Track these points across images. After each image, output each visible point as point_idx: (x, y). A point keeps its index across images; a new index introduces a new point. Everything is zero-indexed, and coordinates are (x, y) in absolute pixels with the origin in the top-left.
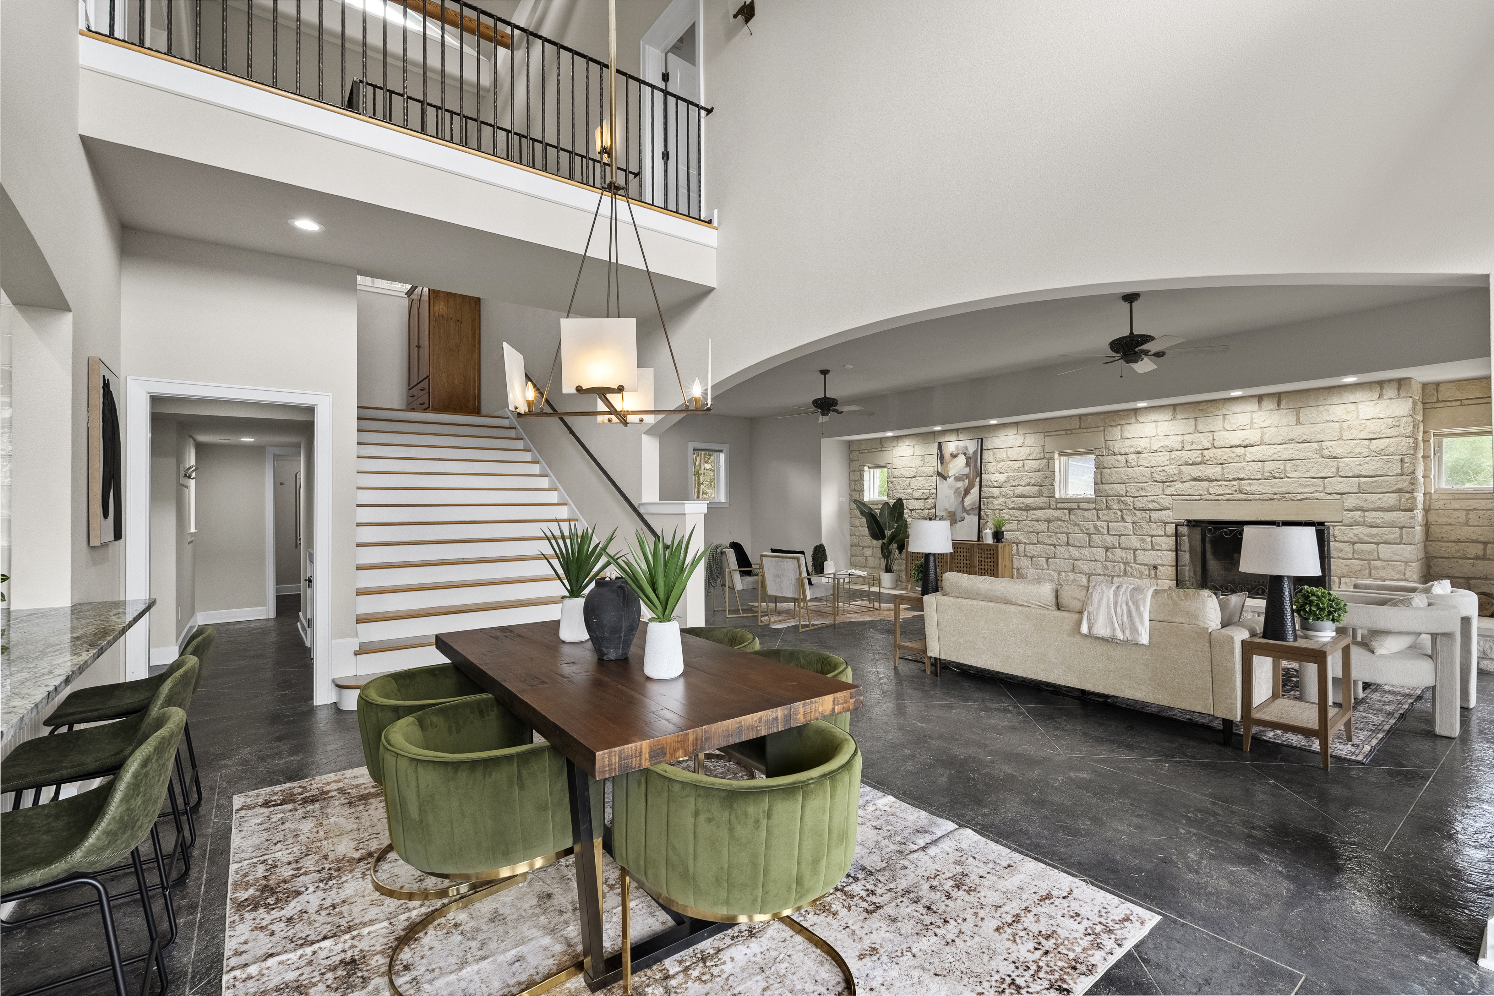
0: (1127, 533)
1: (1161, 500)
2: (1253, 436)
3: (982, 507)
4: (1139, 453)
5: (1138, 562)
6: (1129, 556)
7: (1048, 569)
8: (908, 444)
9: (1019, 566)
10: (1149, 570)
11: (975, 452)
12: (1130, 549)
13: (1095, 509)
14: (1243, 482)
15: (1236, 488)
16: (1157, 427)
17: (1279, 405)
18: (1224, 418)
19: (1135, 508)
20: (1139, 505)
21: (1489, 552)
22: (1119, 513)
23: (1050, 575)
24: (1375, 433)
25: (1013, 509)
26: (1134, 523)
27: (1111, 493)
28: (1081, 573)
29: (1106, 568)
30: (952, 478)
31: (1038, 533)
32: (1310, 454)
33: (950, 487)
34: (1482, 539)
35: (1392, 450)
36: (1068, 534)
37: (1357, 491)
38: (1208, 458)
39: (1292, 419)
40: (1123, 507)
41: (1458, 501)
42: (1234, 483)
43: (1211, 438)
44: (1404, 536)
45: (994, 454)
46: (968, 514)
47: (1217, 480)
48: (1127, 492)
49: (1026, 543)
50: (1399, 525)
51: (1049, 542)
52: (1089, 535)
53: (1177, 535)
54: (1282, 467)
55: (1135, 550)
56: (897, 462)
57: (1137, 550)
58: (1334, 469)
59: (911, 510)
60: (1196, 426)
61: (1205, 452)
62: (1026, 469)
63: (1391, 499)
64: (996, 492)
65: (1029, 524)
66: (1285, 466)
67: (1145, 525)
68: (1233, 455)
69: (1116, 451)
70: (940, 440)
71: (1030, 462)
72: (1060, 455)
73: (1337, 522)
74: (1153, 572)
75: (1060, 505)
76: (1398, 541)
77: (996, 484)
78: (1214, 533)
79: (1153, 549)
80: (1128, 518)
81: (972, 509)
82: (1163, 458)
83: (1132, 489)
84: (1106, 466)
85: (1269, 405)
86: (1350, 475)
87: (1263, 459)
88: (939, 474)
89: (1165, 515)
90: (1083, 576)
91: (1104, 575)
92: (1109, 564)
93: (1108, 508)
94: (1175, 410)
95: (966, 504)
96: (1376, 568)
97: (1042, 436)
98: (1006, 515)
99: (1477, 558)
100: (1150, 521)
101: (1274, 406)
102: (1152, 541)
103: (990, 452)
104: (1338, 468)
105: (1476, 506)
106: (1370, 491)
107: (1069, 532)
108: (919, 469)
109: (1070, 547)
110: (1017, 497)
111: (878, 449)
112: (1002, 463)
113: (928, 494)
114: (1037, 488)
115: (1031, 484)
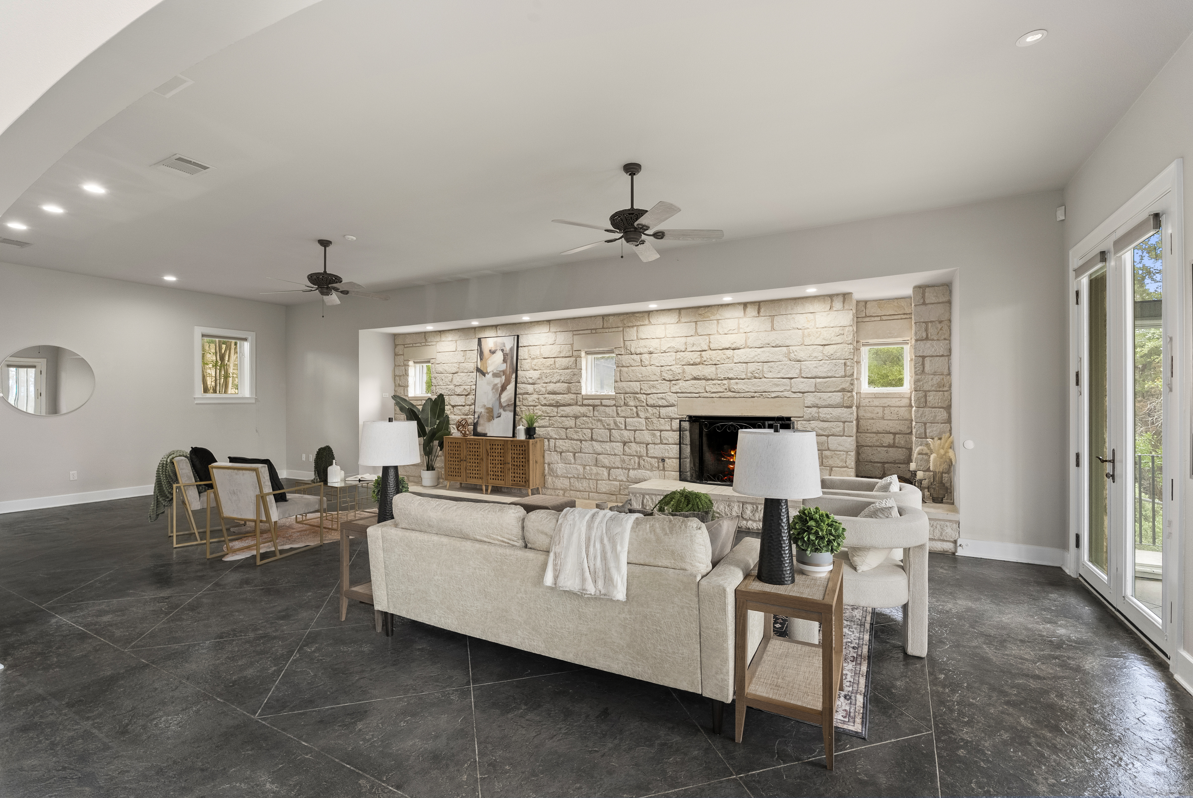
0: (641, 428)
1: (668, 397)
2: (739, 340)
3: (518, 403)
4: (651, 353)
5: (650, 455)
6: (642, 450)
7: (575, 464)
8: (450, 339)
9: (550, 461)
10: (658, 462)
11: (511, 349)
12: (643, 443)
13: (615, 405)
14: (732, 381)
15: (726, 386)
16: (666, 329)
17: (758, 313)
18: (718, 323)
19: (647, 405)
20: (651, 402)
21: (897, 441)
22: (635, 409)
23: (577, 469)
24: (827, 340)
25: (545, 405)
26: (646, 418)
27: (628, 390)
28: (603, 467)
29: (623, 461)
30: (491, 374)
31: (567, 429)
32: (781, 357)
33: (488, 384)
34: (893, 431)
35: (838, 354)
36: (592, 429)
37: (814, 390)
38: (705, 359)
39: (768, 325)
40: (638, 404)
41: (878, 399)
42: (725, 382)
43: (708, 341)
44: (846, 429)
45: (529, 351)
46: (504, 410)
47: (712, 380)
48: (641, 389)
49: (556, 439)
50: (843, 420)
51: (576, 437)
52: (610, 430)
53: (680, 430)
54: (760, 368)
55: (647, 444)
56: (440, 358)
57: (648, 444)
58: (798, 371)
59: (453, 406)
60: (696, 329)
61: (703, 353)
62: (557, 366)
63: (837, 398)
64: (530, 388)
65: (559, 419)
66: (763, 367)
67: (655, 420)
68: (724, 357)
69: (633, 351)
70: (480, 336)
71: (560, 359)
72: (587, 353)
73: (799, 417)
74: (661, 464)
75: (585, 402)
76: (842, 434)
77: (531, 381)
78: (709, 428)
79: (661, 443)
80: (642, 414)
82: (669, 359)
83: (646, 388)
84: (624, 364)
85: (752, 311)
86: (809, 376)
87: (746, 361)
88: (478, 370)
89: (672, 412)
90: (604, 469)
91: (622, 468)
92: (626, 458)
93: (626, 404)
94: (680, 313)
95: (502, 400)
96: (827, 457)
97: (571, 334)
98: (538, 412)
99: (889, 446)
100: (660, 417)
101: (755, 313)
102: (660, 436)
103: (526, 349)
104: (801, 370)
105: (889, 403)
106: (823, 390)
107: (593, 427)
108: (461, 364)
109: (594, 442)
110: (548, 394)
111: (422, 344)
112: (536, 360)
113: (469, 390)
114: (566, 385)
115: (561, 381)
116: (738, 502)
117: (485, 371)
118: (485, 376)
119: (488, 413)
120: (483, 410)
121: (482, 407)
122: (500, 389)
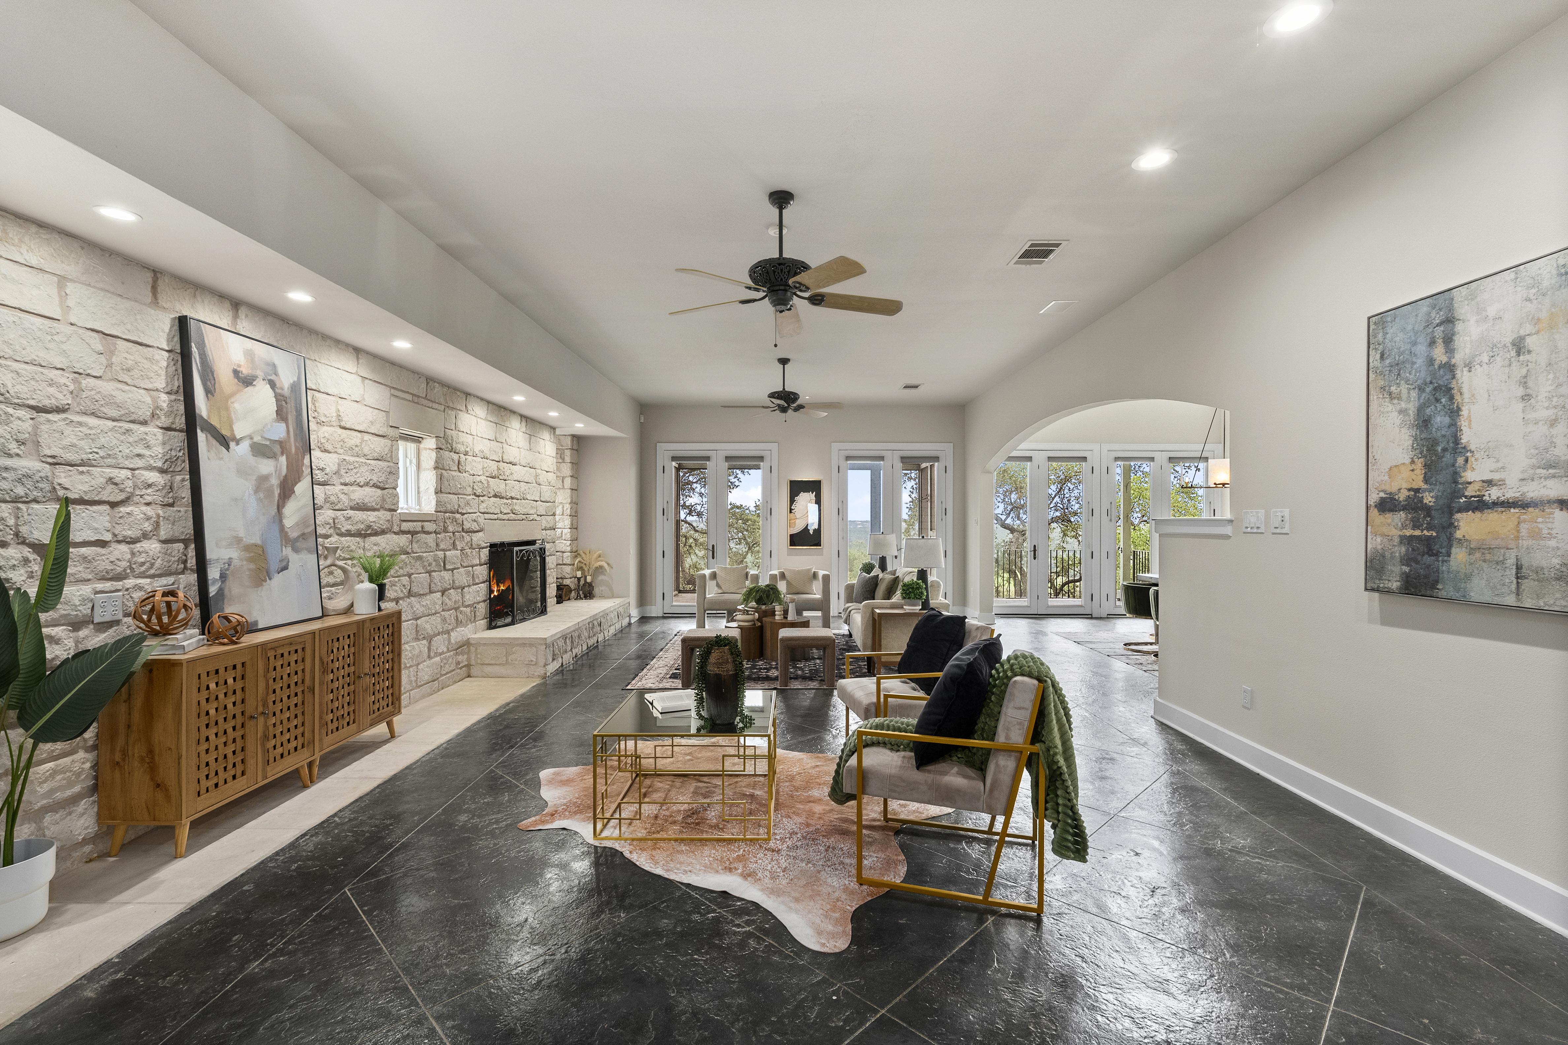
0: (458, 565)
1: (478, 519)
2: (517, 454)
4: (465, 454)
5: (465, 603)
6: (459, 597)
8: (31, 257)
10: (470, 612)
11: (295, 388)
12: (459, 587)
13: (434, 531)
14: (513, 501)
15: (511, 507)
16: (477, 423)
17: (526, 428)
18: (507, 431)
19: (462, 530)
20: (466, 525)
22: (451, 537)
24: (549, 467)
25: (349, 534)
26: (461, 550)
27: (447, 507)
28: (424, 638)
29: (443, 620)
30: (245, 446)
36: (410, 576)
37: (545, 513)
38: (500, 472)
39: (529, 445)
40: (455, 528)
42: (509, 502)
43: (502, 450)
46: (296, 550)
47: (503, 498)
48: (459, 506)
50: (553, 541)
52: (430, 573)
55: (463, 588)
60: (496, 433)
61: (499, 464)
67: (470, 552)
68: (510, 472)
69: (454, 446)
70: (181, 309)
71: (369, 437)
74: (472, 614)
75: (402, 526)
77: (320, 476)
79: (474, 583)
81: (303, 536)
83: (463, 504)
84: (444, 465)
85: (524, 426)
89: (478, 538)
90: (426, 642)
91: (442, 633)
92: (446, 614)
93: (445, 530)
94: (487, 408)
95: (288, 523)
97: (386, 392)
100: (472, 546)
102: (472, 573)
104: (540, 494)
106: (548, 514)
107: (412, 571)
108: (87, 382)
109: (412, 598)
110: (352, 508)
112: (325, 428)
113: (129, 483)
114: (379, 492)
115: (372, 483)
117: (225, 432)
118: (228, 448)
119: (251, 560)
120: (234, 554)
121: (230, 546)
122: (277, 492)
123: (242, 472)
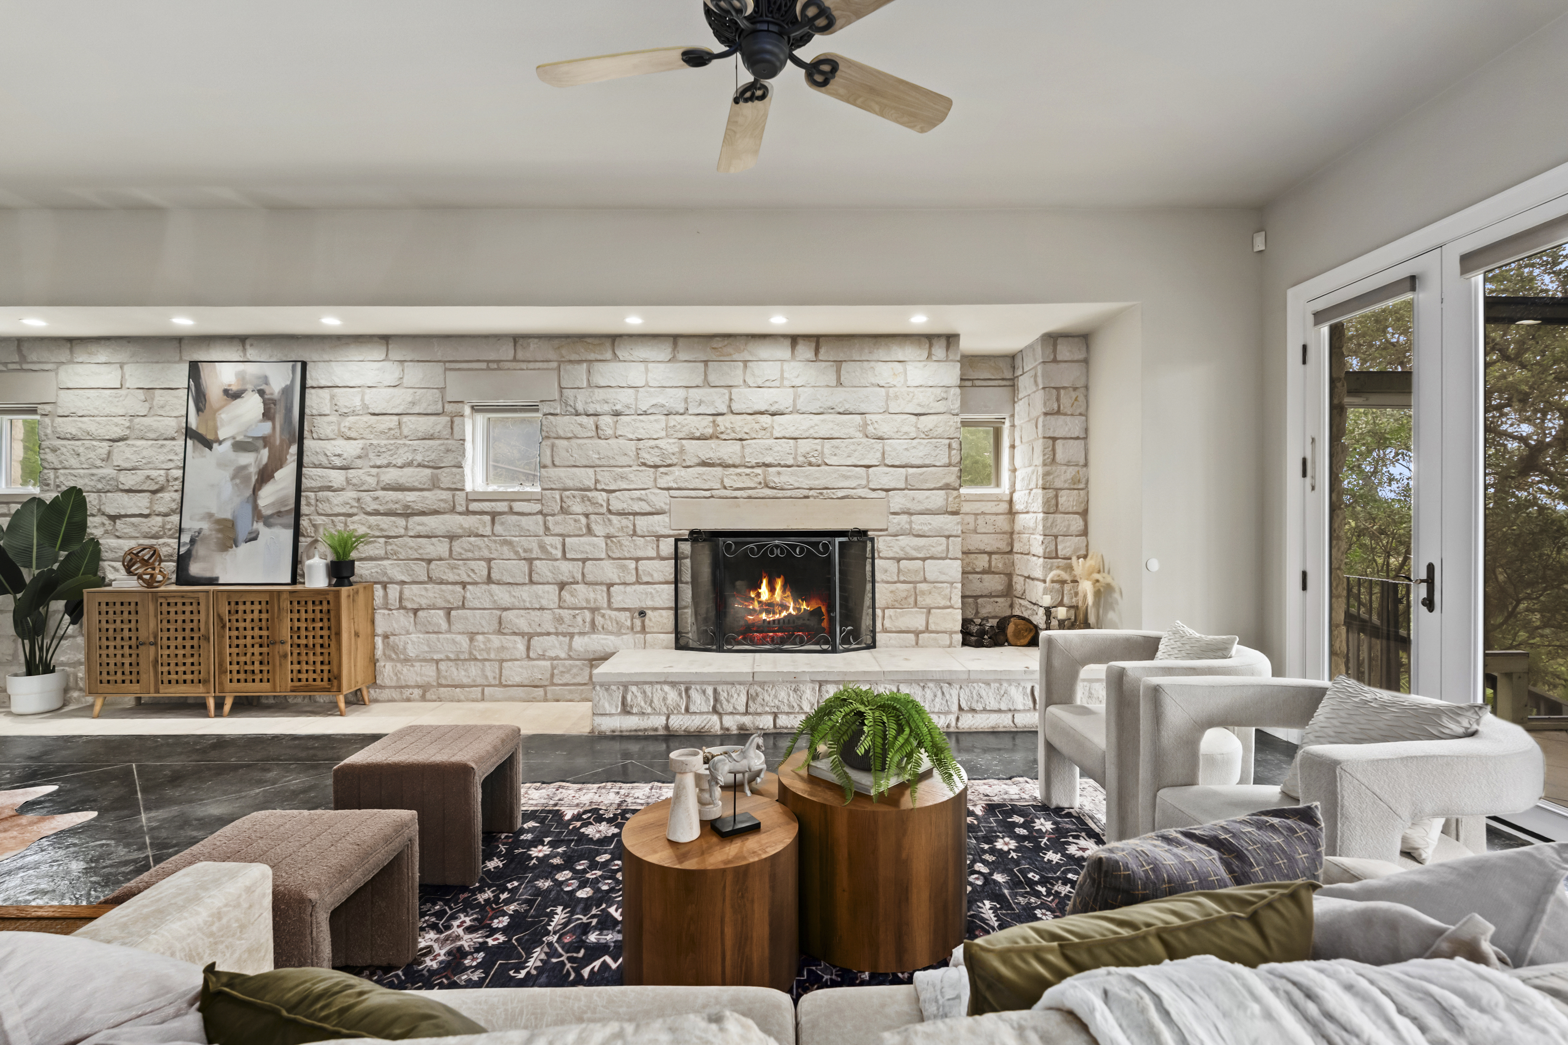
0: (597, 556)
1: (652, 497)
2: (782, 398)
3: (304, 509)
4: (617, 414)
5: (615, 606)
6: (598, 596)
7: (449, 631)
8: (102, 358)
9: (389, 630)
10: (632, 618)
11: (287, 391)
12: (601, 584)
13: (540, 512)
14: (770, 469)
15: (760, 478)
16: (647, 370)
17: (816, 354)
18: (745, 367)
19: (609, 511)
20: (616, 505)
21: (993, 564)
22: (583, 520)
23: (454, 642)
24: (923, 406)
25: (376, 513)
26: (608, 537)
27: (570, 483)
28: (515, 634)
29: (560, 620)
30: (227, 445)
31: (429, 561)
32: (852, 432)
33: (222, 464)
34: (988, 549)
35: (940, 430)
36: (489, 561)
37: (903, 486)
38: (722, 429)
39: (832, 379)
40: (591, 509)
41: (969, 503)
42: (758, 471)
43: (727, 397)
44: (951, 548)
45: (332, 397)
46: (268, 525)
47: (734, 466)
48: (597, 481)
49: (403, 583)
50: (947, 533)
51: (451, 577)
52: (530, 561)
53: (677, 557)
54: (819, 448)
55: (610, 586)
56: (68, 401)
57: (612, 585)
58: (879, 455)
59: (113, 518)
60: (706, 375)
61: (719, 418)
62: (406, 431)
63: (938, 499)
64: (337, 478)
65: (411, 542)
66: (823, 447)
67: (626, 541)
68: (757, 426)
69: (580, 407)
70: (196, 357)
71: (413, 418)
72: (475, 409)
73: (881, 530)
74: (638, 622)
75: (474, 506)
76: (944, 555)
77: (338, 462)
78: (735, 551)
79: (638, 582)
80: (598, 529)
81: (279, 514)
82: (654, 426)
83: (606, 479)
84: (561, 433)
85: (805, 351)
86: (897, 463)
87: (795, 435)
88: (189, 433)
89: (659, 524)
90: (518, 639)
91: (557, 634)
92: (565, 613)
93: (564, 511)
94: (675, 344)
95: (262, 503)
96: (923, 593)
97: (439, 368)
98: (359, 526)
99: (984, 572)
100: (635, 533)
101: (810, 355)
102: (637, 569)
103: (325, 393)
104: (883, 454)
105: (983, 509)
106: (917, 486)
107: (492, 556)
108: (137, 420)
109: (493, 586)
110: (384, 489)
111: (11, 366)
112: (351, 419)
113: (162, 478)
114: (428, 471)
115: (415, 463)
116: (813, 681)
117: (210, 437)
118: (210, 448)
119: (219, 531)
120: (205, 526)
121: (202, 519)
122: (254, 478)
123: (221, 465)
